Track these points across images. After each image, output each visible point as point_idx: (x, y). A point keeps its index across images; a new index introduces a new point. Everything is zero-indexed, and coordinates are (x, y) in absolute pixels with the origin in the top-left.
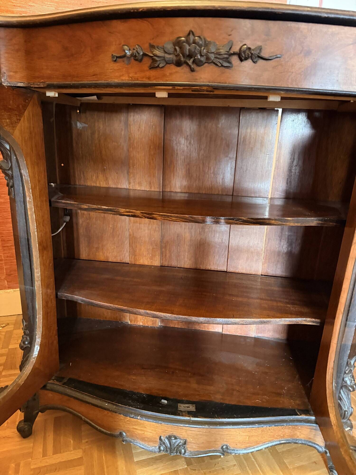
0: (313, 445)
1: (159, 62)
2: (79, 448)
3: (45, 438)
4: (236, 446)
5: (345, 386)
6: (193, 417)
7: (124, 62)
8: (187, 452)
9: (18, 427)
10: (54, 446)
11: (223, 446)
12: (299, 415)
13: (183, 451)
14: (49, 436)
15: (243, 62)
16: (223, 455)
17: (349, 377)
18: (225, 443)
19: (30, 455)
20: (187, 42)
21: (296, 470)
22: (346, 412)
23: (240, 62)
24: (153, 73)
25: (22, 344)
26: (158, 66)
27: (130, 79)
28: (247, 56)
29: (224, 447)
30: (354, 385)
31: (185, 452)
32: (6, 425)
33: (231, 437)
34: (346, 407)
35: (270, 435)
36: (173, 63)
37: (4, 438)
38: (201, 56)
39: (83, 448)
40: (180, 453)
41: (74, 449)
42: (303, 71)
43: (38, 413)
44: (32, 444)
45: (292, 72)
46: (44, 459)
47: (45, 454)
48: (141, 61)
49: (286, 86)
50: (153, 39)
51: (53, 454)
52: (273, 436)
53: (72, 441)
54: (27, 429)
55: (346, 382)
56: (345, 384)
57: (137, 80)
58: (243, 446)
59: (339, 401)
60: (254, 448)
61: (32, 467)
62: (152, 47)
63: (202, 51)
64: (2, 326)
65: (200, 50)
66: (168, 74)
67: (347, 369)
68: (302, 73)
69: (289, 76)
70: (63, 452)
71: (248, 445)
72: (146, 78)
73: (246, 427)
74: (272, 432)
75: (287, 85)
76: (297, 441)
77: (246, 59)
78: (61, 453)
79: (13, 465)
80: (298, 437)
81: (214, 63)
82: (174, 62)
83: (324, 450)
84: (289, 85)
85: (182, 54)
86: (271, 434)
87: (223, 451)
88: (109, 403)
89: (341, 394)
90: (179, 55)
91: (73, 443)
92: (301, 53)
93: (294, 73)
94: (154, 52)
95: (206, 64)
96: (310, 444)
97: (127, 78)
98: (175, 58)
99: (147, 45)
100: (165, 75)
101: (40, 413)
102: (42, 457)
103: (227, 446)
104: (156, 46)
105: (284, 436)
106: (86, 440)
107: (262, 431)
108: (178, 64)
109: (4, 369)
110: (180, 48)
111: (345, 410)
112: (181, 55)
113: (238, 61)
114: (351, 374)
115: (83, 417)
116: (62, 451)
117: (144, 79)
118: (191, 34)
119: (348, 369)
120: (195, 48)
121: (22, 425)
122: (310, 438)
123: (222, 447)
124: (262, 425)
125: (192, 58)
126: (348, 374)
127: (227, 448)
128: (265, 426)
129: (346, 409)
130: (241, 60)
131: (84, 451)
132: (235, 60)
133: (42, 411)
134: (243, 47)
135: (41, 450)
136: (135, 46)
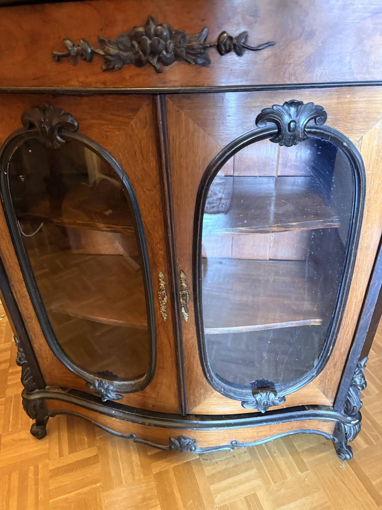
0: (321, 433)
1: (113, 63)
2: (94, 446)
3: (59, 438)
4: (245, 441)
5: (354, 385)
6: (200, 420)
7: (69, 61)
8: (197, 448)
9: (32, 431)
10: (69, 445)
11: (233, 441)
12: (307, 410)
13: (193, 448)
14: (63, 435)
15: (223, 57)
16: (233, 449)
17: (359, 377)
18: (234, 439)
19: (47, 456)
20: (147, 33)
21: (305, 453)
22: (355, 408)
23: (220, 56)
24: (108, 76)
25: (18, 361)
26: (114, 68)
27: (81, 84)
28: (228, 49)
29: (234, 443)
30: (363, 384)
31: (195, 449)
32: (20, 427)
33: (240, 435)
34: (355, 403)
35: (278, 429)
36: (132, 63)
37: (20, 440)
38: (167, 52)
39: (98, 445)
40: (191, 450)
41: (89, 447)
42: (304, 60)
43: (48, 418)
44: (48, 445)
45: (290, 64)
46: (61, 459)
47: (61, 455)
48: (91, 60)
49: (282, 83)
50: (102, 30)
51: (69, 454)
52: (282, 430)
53: (86, 439)
54: (40, 432)
55: (355, 382)
56: (354, 383)
57: (89, 86)
58: (252, 440)
59: (348, 397)
60: (263, 440)
61: (51, 468)
62: (102, 42)
63: (168, 46)
64: (2, 316)
65: (166, 45)
66: (128, 78)
67: (356, 370)
68: (303, 64)
69: (286, 69)
70: (79, 451)
71: (257, 439)
72: (101, 83)
73: (253, 426)
74: (280, 427)
75: (284, 81)
76: (305, 432)
77: (228, 51)
78: (76, 451)
79: (32, 468)
80: (306, 428)
81: (186, 60)
82: (133, 61)
83: (332, 437)
84: (286, 81)
85: (142, 51)
86: (280, 428)
87: (233, 445)
88: (116, 410)
89: (350, 391)
90: (138, 52)
91: (88, 440)
92: (301, 36)
93: (292, 65)
94: (105, 49)
95: (175, 63)
96: (319, 433)
97: (77, 84)
98: (134, 57)
99: (95, 39)
100: (124, 79)
101: (50, 417)
102: (59, 457)
103: (236, 441)
104: (107, 41)
105: (292, 429)
106: (100, 437)
107: (270, 427)
108: (139, 63)
109: (10, 366)
110: (139, 43)
111: (353, 405)
112: (141, 53)
113: (218, 55)
114: (361, 374)
115: (93, 422)
116: (77, 450)
117: (99, 85)
118: (151, 23)
119: (358, 371)
120: (159, 42)
121: (35, 428)
122: (318, 428)
123: (231, 443)
124: (270, 423)
125: (155, 56)
126: (358, 374)
127: (236, 443)
128: (273, 423)
129: (355, 405)
130: (222, 54)
131: (99, 448)
132: (213, 54)
133: (52, 416)
134: (223, 36)
135: (57, 450)
136: (79, 40)
